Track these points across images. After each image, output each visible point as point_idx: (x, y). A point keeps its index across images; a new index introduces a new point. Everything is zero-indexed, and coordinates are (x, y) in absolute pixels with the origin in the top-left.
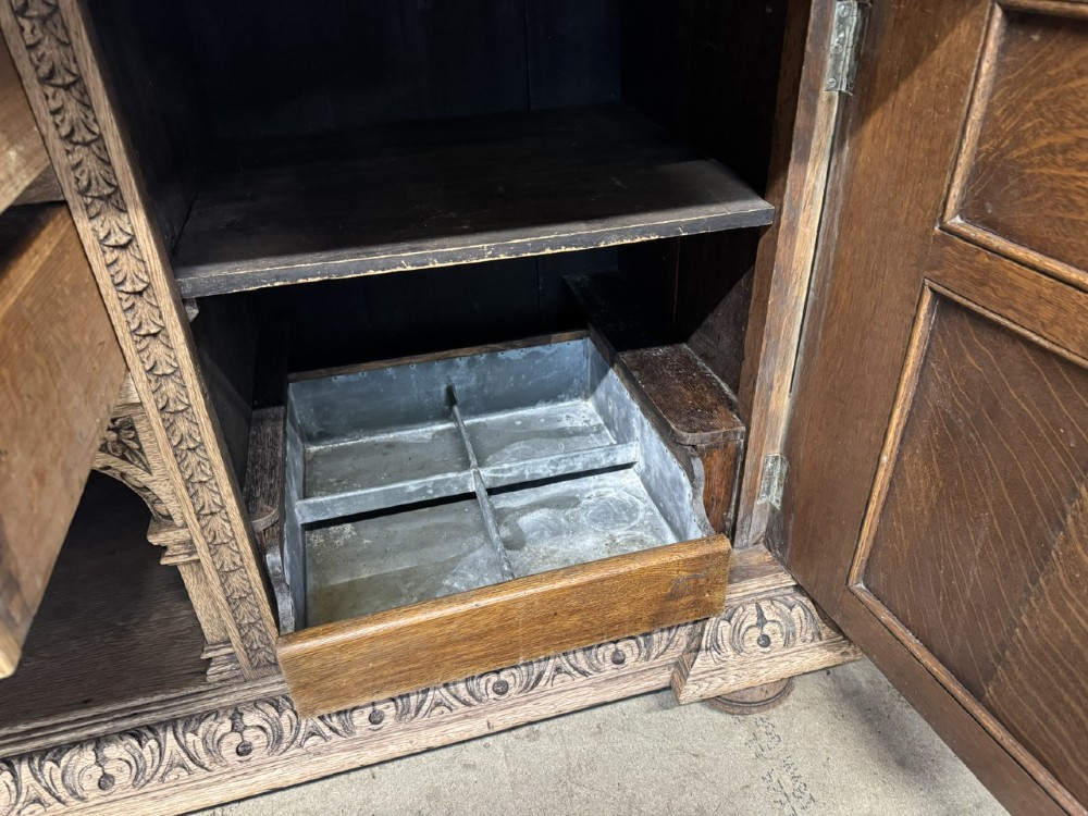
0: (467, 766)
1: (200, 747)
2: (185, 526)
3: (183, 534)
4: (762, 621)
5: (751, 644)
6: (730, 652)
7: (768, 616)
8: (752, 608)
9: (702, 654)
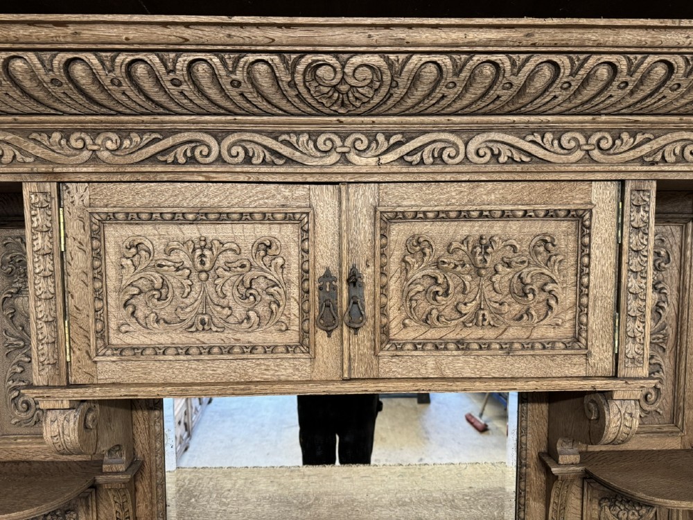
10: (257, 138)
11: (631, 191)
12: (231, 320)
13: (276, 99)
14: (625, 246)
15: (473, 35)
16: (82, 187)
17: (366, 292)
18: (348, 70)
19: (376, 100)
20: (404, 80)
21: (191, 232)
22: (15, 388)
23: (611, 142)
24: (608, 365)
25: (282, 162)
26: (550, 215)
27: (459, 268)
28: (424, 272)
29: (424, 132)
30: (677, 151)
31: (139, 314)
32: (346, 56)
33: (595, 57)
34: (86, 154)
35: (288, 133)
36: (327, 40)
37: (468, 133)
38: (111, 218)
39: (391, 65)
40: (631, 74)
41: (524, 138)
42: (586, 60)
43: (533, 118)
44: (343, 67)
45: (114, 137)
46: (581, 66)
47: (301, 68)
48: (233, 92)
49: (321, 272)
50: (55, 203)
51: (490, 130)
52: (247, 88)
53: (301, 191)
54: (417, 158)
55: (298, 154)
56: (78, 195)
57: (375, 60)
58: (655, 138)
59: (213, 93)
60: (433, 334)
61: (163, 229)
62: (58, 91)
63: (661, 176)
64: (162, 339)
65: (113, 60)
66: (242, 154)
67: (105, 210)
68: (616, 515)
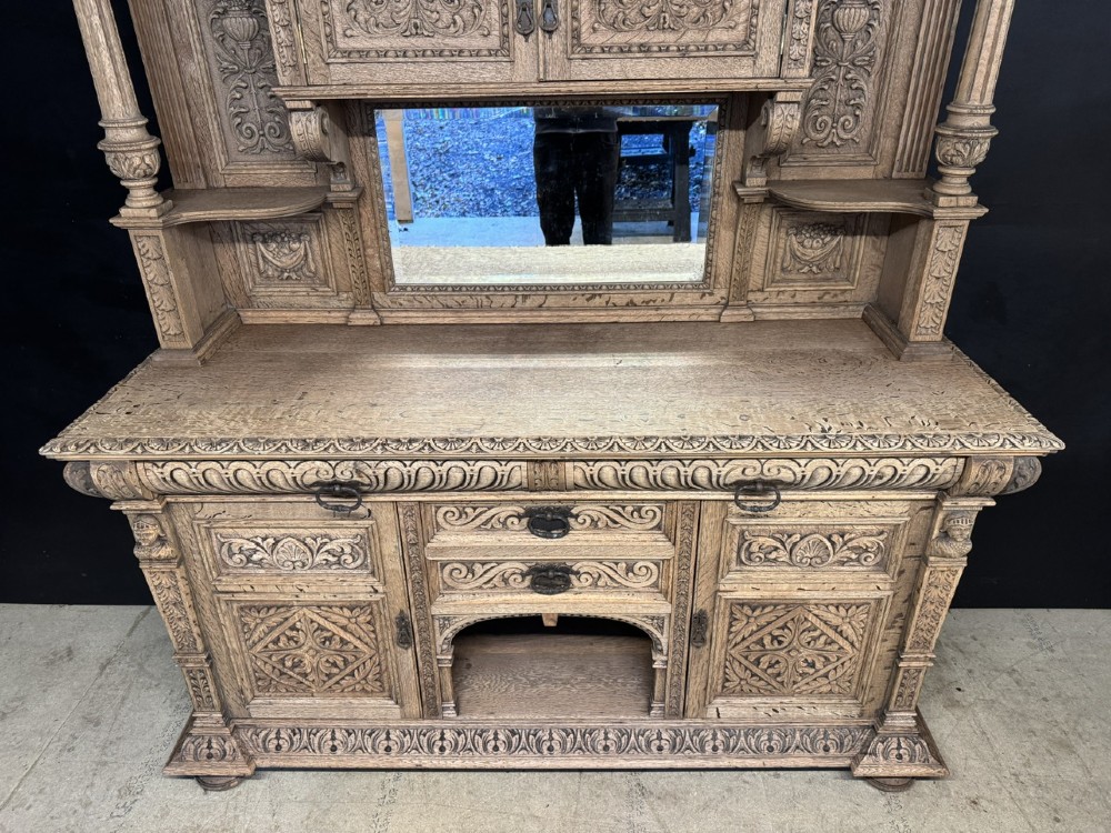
0: (745, 782)
1: (643, 743)
3: (664, 658)
4: (899, 747)
5: (893, 756)
6: (881, 758)
7: (903, 745)
8: (895, 739)
9: (867, 756)
12: (440, 24)
22: (237, 115)
24: (773, 67)
31: (361, 18)
60: (619, 39)
68: (801, 244)
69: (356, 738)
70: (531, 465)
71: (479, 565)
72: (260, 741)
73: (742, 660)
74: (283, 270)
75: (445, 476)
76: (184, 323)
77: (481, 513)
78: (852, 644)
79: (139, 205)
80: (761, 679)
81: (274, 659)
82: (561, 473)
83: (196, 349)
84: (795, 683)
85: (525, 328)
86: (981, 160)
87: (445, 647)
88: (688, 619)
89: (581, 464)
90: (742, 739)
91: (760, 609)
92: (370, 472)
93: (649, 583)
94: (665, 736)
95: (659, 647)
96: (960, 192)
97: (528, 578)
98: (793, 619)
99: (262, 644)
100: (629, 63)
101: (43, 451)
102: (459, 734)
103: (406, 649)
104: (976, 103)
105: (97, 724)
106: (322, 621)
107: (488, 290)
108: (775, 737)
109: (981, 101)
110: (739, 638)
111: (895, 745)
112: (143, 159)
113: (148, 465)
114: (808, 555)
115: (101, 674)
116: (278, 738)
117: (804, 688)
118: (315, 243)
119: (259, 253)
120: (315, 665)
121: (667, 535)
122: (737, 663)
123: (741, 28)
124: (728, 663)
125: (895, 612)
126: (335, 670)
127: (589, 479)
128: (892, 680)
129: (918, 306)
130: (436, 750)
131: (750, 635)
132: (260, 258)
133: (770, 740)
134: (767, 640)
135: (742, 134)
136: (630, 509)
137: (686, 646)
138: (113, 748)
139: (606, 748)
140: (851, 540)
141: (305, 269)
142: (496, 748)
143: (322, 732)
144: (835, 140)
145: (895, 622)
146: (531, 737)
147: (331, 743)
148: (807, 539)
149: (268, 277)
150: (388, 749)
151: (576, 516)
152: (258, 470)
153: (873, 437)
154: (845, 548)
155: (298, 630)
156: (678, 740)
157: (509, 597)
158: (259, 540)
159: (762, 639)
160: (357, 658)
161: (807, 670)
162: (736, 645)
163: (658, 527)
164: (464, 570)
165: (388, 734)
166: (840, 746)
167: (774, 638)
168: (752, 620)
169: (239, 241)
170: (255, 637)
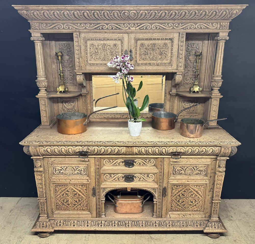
0: (178, 236)
1: (151, 224)
2: (157, 199)
3: (156, 200)
4: (215, 225)
5: (213, 227)
6: (210, 228)
8: (214, 223)
9: (207, 227)
10: (114, 24)
11: (181, 34)
12: (109, 59)
13: (118, 18)
14: (180, 45)
15: (151, 8)
16: (83, 34)
17: (133, 54)
18: (130, 13)
19: (135, 18)
20: (139, 15)
21: (102, 42)
23: (178, 25)
24: (176, 67)
25: (118, 29)
26: (166, 39)
27: (150, 49)
28: (143, 50)
29: (144, 23)
30: (190, 27)
31: (93, 57)
32: (130, 11)
33: (172, 11)
34: (84, 28)
35: (119, 24)
36: (126, 9)
37: (151, 24)
38: (89, 39)
39: (137, 13)
40: (179, 13)
41: (162, 25)
42: (170, 11)
43: (163, 21)
44: (129, 13)
45: (89, 24)
46: (170, 12)
47: (122, 13)
48: (110, 17)
49: (125, 50)
50: (79, 36)
51: (156, 23)
52: (113, 16)
53: (121, 34)
54: (142, 28)
55: (121, 27)
56: (83, 35)
57: (134, 12)
58: (186, 24)
59: (107, 17)
60: (145, 62)
61: (97, 42)
62: (81, 17)
63: (186, 32)
64: (98, 62)
65: (91, 12)
66: (111, 27)
67: (88, 38)
68: (185, 105)
69: (80, 223)
70: (126, 148)
71: (113, 175)
72: (56, 223)
73: (175, 201)
74: (69, 109)
75: (107, 150)
76: (48, 119)
77: (114, 161)
78: (201, 196)
79: (42, 93)
80: (180, 206)
81: (62, 200)
82: (133, 150)
83: (49, 125)
84: (188, 207)
85: (123, 122)
86: (220, 86)
87: (103, 197)
88: (162, 189)
89: (137, 148)
90: (176, 223)
91: (179, 186)
92: (91, 149)
93: (152, 180)
94: (157, 222)
95: (155, 197)
96: (217, 93)
97: (124, 178)
98: (186, 189)
99: (60, 195)
100: (146, 67)
101: (20, 143)
102: (106, 222)
103: (94, 197)
104: (218, 75)
105: (11, 223)
106: (75, 189)
107: (115, 114)
108: (184, 223)
109: (219, 74)
110: (174, 195)
111: (214, 224)
112: (45, 84)
113: (42, 147)
114: (189, 172)
115: (10, 212)
116: (60, 222)
117: (191, 209)
118: (77, 103)
119: (64, 105)
120: (71, 202)
121: (156, 167)
122: (174, 202)
123: (169, 60)
124: (172, 202)
125: (210, 187)
126: (76, 203)
127: (139, 151)
128: (211, 206)
129: (211, 117)
130: (100, 226)
131: (177, 194)
132: (64, 106)
133: (183, 223)
134: (181, 195)
135: (170, 81)
136: (148, 160)
137: (162, 197)
138: (15, 229)
139: (142, 225)
140: (198, 168)
141: (73, 109)
142: (115, 225)
143: (71, 221)
144: (191, 83)
145: (211, 190)
146: (124, 222)
147: (73, 224)
148: (188, 168)
149: (65, 111)
150: (88, 226)
151: (136, 162)
152: (66, 148)
153: (200, 142)
154: (197, 170)
155: (68, 191)
156: (160, 223)
157: (119, 183)
158: (63, 167)
159: (179, 195)
160: (82, 199)
161: (191, 204)
162: (173, 196)
163: (154, 165)
164: (109, 176)
165: (88, 221)
166: (200, 225)
167: (183, 194)
168: (177, 189)
169: (59, 103)
170: (58, 194)
